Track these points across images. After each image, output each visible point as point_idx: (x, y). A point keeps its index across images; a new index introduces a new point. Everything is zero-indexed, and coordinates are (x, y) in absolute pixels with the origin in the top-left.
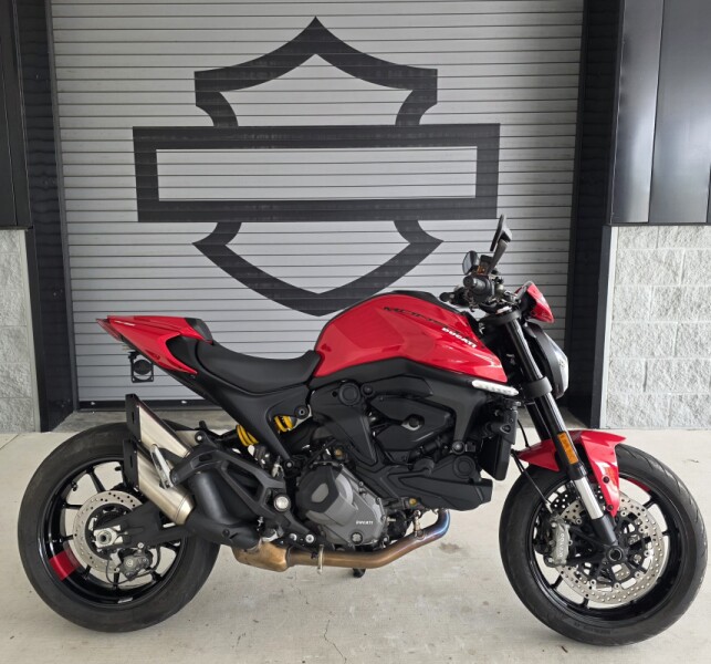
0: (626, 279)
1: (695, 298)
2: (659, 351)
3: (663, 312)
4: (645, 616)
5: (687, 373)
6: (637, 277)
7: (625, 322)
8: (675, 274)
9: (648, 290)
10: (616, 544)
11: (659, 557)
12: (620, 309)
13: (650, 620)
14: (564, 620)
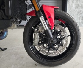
0: (70, 2)
1: (81, 6)
2: (75, 15)
3: (76, 8)
4: (62, 58)
5: (79, 18)
6: (72, 2)
7: (70, 10)
8: (78, 1)
9: (74, 4)
10: (52, 38)
11: (66, 42)
12: (69, 8)
13: (63, 60)
14: (40, 61)
